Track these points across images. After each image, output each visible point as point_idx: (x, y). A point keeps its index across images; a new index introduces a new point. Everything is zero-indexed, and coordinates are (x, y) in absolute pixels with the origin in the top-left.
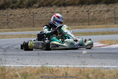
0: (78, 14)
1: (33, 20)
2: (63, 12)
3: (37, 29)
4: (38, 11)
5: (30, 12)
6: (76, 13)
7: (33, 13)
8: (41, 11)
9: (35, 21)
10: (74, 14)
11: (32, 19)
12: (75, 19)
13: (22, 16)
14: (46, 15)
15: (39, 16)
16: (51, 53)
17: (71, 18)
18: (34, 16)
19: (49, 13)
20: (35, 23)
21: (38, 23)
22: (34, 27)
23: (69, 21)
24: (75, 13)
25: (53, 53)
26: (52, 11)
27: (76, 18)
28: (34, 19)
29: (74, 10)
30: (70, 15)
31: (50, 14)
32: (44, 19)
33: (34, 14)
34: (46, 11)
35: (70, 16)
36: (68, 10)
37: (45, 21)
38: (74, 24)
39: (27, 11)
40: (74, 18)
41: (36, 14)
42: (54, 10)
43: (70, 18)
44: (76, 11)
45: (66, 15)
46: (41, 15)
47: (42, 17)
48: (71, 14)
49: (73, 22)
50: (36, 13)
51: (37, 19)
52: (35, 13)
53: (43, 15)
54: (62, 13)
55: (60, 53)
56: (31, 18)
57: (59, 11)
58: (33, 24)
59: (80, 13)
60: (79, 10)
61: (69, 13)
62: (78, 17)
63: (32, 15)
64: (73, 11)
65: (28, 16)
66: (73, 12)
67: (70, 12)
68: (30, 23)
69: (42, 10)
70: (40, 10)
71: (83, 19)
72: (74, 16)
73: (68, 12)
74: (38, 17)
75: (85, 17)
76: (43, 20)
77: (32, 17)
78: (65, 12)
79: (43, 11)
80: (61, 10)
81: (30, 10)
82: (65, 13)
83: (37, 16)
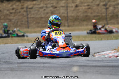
0: (92, 9)
1: (28, 18)
2: (70, 7)
3: (33, 30)
4: (35, 4)
5: (23, 7)
6: (89, 7)
7: (27, 8)
8: (38, 5)
9: (29, 19)
10: (85, 9)
11: (25, 16)
12: (87, 16)
13: (11, 13)
14: (45, 11)
15: (36, 12)
16: (43, 67)
17: (82, 15)
18: (28, 12)
19: (50, 7)
20: (29, 22)
21: (35, 22)
22: (28, 27)
23: (78, 19)
24: (87, 7)
25: (46, 67)
26: (54, 4)
27: (89, 14)
28: (29, 16)
29: (85, 3)
30: (80, 10)
31: (51, 9)
32: (43, 16)
33: (28, 10)
34: (45, 6)
35: (80, 12)
36: (77, 3)
37: (44, 19)
38: (85, 23)
39: (18, 5)
40: (85, 14)
41: (31, 10)
42: (57, 3)
43: (79, 14)
44: (88, 5)
45: (74, 10)
46: (39, 11)
47: (40, 14)
48: (82, 9)
49: (84, 20)
50: (32, 8)
51: (32, 16)
52: (30, 8)
53: (41, 10)
54: (68, 8)
55: (56, 67)
56: (23, 15)
57: (63, 5)
58: (26, 23)
59: (95, 7)
60: (94, 3)
61: (79, 8)
62: (91, 13)
63: (25, 11)
64: (83, 4)
65: (20, 12)
66: (85, 6)
67: (81, 6)
68: (23, 22)
69: (40, 4)
70: (37, 3)
71: (99, 16)
72: (86, 12)
73: (76, 6)
74: (33, 14)
75: (101, 14)
76: (42, 18)
77: (25, 14)
78: (72, 7)
79: (42, 5)
80: (67, 3)
81: (23, 4)
82: (73, 9)
83: (32, 12)
